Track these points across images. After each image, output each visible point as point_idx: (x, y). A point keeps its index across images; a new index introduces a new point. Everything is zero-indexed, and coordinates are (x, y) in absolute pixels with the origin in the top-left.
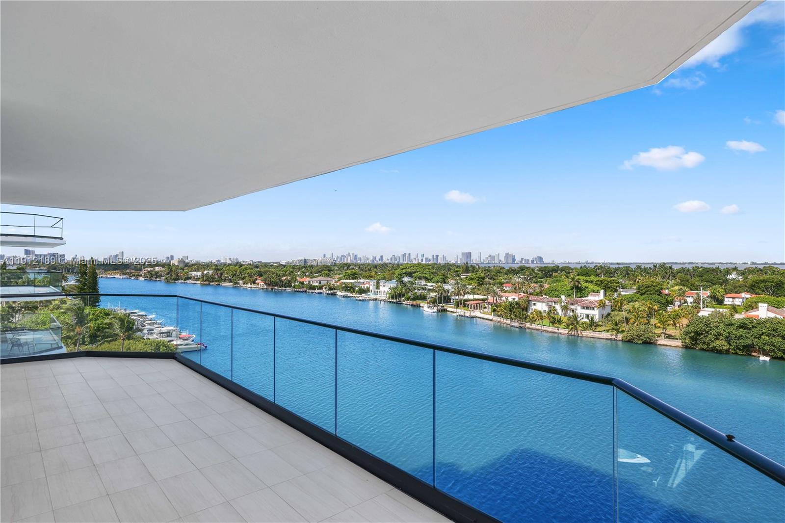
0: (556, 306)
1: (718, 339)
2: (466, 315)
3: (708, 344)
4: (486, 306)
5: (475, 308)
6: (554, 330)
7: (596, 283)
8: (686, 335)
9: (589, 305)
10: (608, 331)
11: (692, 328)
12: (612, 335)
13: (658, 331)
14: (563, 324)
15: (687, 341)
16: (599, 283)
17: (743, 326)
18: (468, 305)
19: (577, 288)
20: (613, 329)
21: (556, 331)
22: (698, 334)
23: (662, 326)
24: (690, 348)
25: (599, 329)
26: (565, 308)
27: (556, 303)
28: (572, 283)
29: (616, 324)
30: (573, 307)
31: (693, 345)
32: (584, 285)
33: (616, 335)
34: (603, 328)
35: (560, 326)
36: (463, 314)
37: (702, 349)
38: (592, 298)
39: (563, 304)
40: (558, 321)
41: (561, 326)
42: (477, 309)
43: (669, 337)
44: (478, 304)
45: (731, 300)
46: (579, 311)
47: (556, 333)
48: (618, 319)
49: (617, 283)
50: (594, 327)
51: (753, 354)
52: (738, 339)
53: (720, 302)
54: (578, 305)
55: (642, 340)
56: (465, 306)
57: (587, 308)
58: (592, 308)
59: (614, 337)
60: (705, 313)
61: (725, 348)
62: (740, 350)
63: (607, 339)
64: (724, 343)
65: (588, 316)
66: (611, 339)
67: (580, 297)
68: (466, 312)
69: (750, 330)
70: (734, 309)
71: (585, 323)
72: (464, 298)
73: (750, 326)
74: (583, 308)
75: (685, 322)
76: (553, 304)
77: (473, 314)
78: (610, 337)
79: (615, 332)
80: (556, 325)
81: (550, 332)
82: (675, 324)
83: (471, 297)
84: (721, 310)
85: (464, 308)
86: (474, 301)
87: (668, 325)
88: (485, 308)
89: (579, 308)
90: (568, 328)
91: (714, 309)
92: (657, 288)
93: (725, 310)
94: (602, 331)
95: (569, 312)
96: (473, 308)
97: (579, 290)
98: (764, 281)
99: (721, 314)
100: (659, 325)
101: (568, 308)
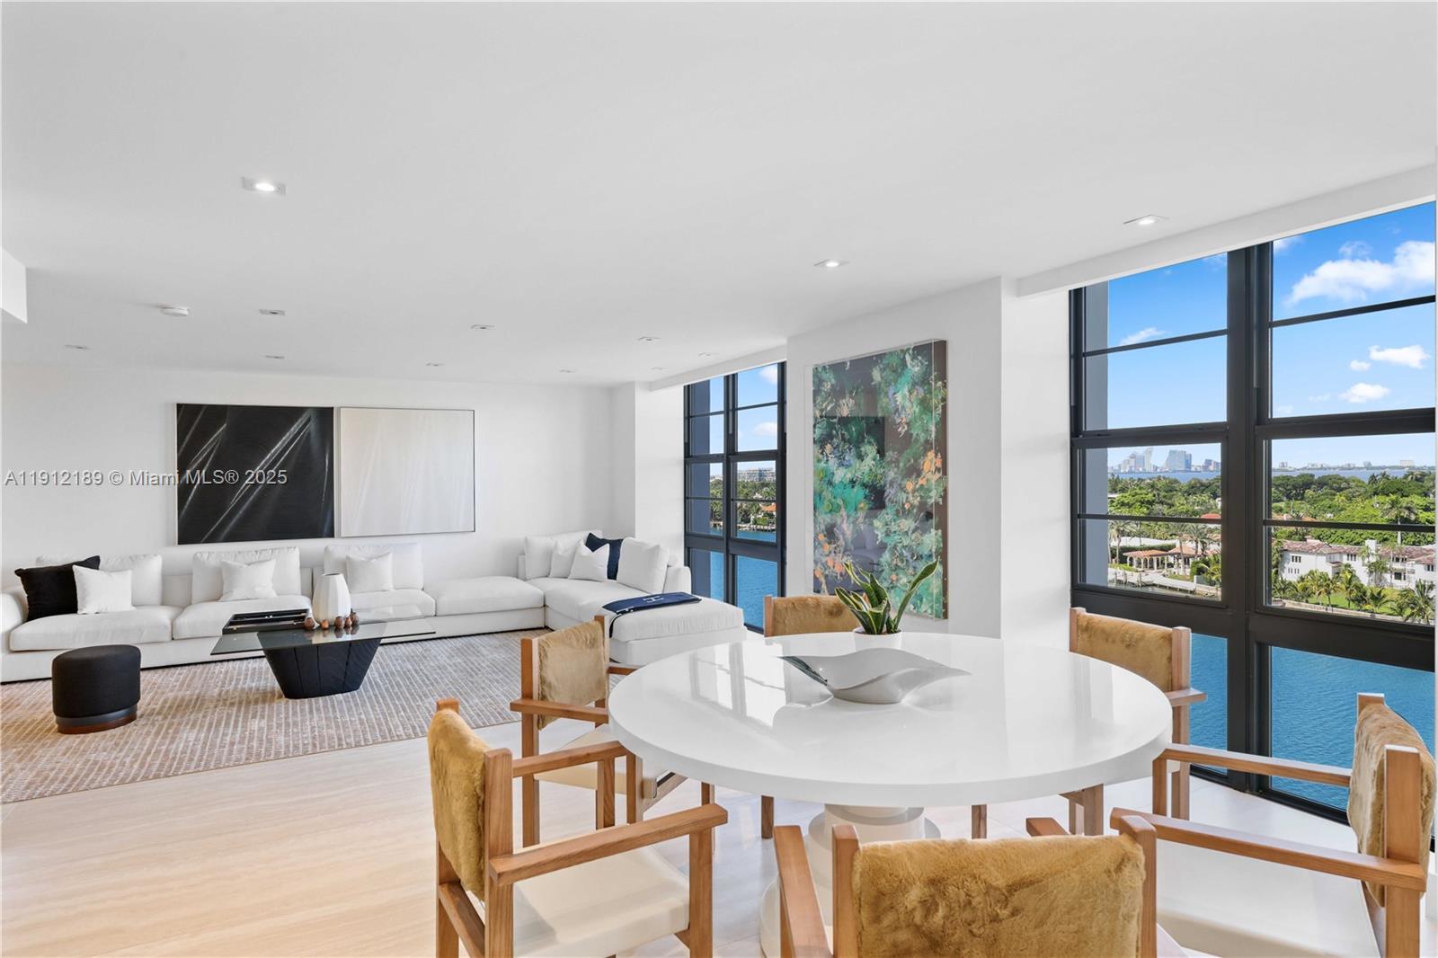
0: (1352, 563)
2: (1129, 580)
4: (1171, 560)
5: (1149, 564)
14: (1389, 605)
18: (1131, 559)
19: (1405, 521)
26: (1377, 569)
27: (1352, 556)
28: (1394, 513)
30: (1398, 566)
32: (1424, 515)
36: (1122, 579)
39: (1373, 559)
40: (1373, 597)
41: (1382, 610)
42: (1152, 567)
44: (1155, 559)
54: (1417, 562)
56: (1123, 560)
67: (1414, 544)
68: (1128, 573)
72: (1121, 545)
74: (1430, 567)
76: (1345, 560)
77: (1146, 579)
80: (1367, 607)
83: (1134, 542)
85: (1123, 565)
86: (1141, 550)
88: (1170, 565)
89: (1421, 568)
95: (1387, 576)
96: (1142, 565)
101: (1386, 570)
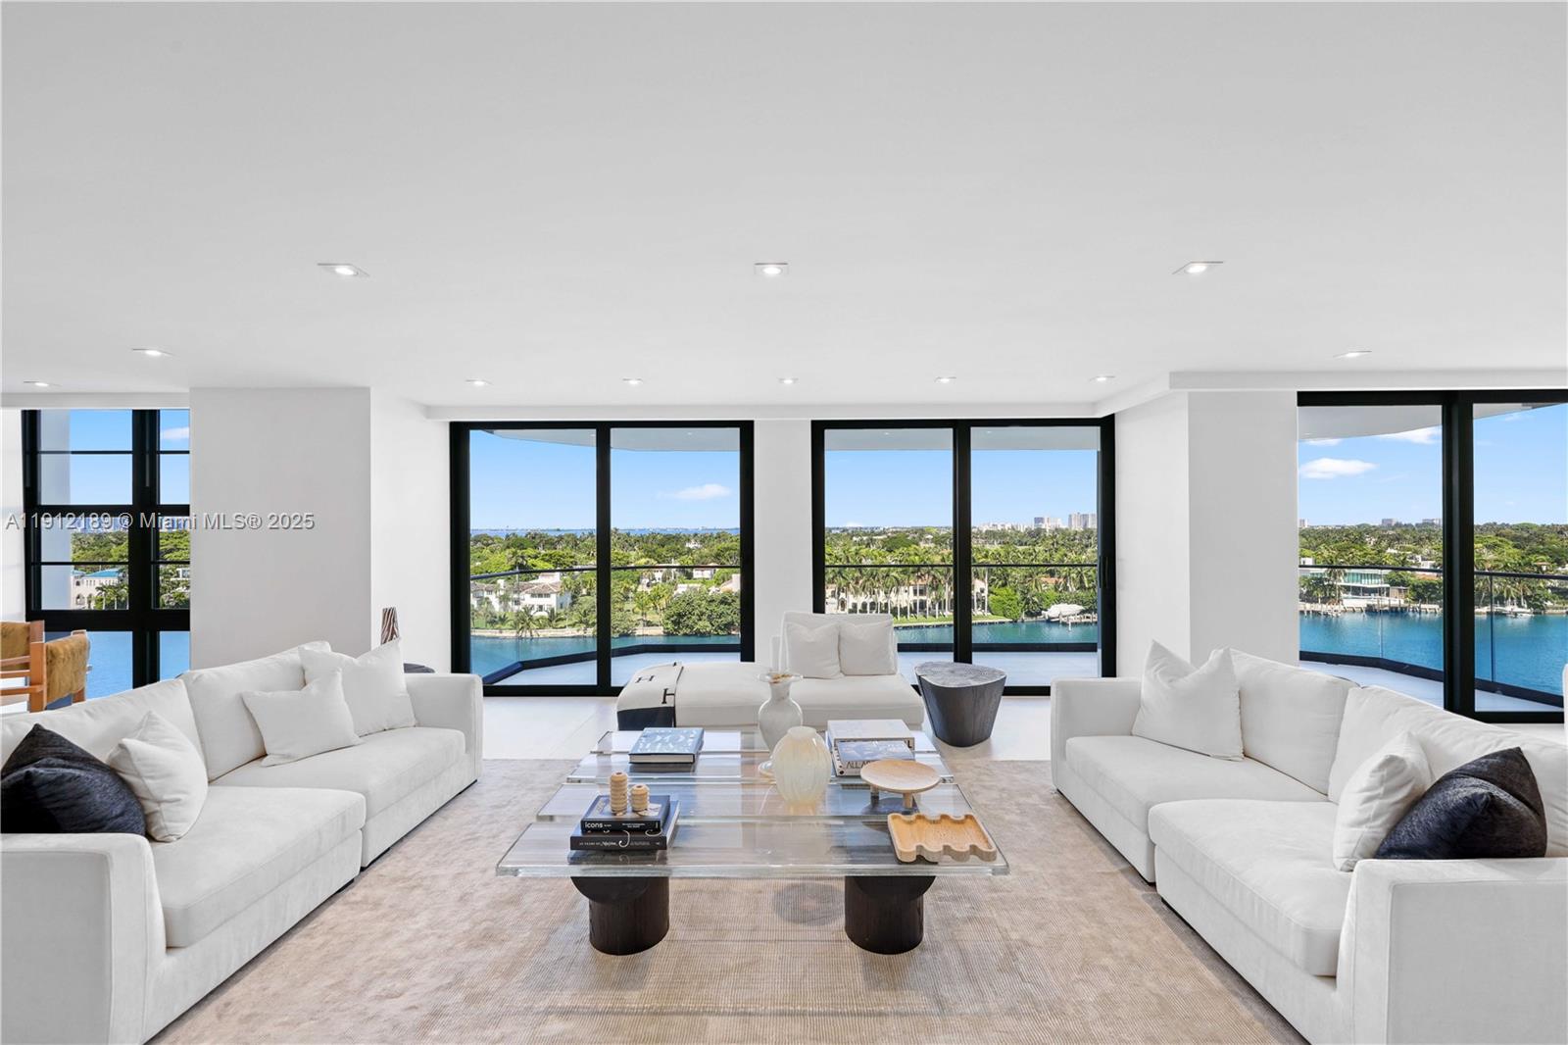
0: (489, 596)
1: (700, 620)
3: (692, 628)
6: (494, 635)
7: (543, 559)
8: (668, 619)
9: (543, 591)
10: (573, 625)
11: (674, 610)
12: (578, 631)
13: (635, 618)
15: (669, 626)
16: (547, 558)
17: (724, 601)
19: (521, 566)
20: (581, 622)
21: (498, 635)
22: (680, 615)
23: (641, 611)
24: (672, 634)
25: (561, 624)
26: (504, 599)
27: (489, 591)
28: (514, 559)
29: (585, 615)
30: (516, 596)
31: (675, 630)
32: (531, 561)
33: (585, 629)
34: (567, 623)
35: (502, 627)
37: (685, 635)
38: (544, 580)
39: (502, 593)
40: (500, 618)
41: (506, 626)
43: (649, 624)
45: (700, 572)
46: (527, 600)
47: (497, 638)
48: (586, 606)
49: (571, 557)
50: (554, 623)
51: (733, 633)
52: (720, 618)
53: (690, 576)
54: (525, 592)
55: (618, 632)
57: (540, 595)
58: (548, 595)
59: (581, 633)
60: (682, 588)
61: (708, 629)
62: (722, 629)
63: (573, 637)
64: (708, 624)
65: (541, 608)
66: (579, 637)
67: (525, 580)
69: (730, 604)
70: (704, 581)
71: (542, 618)
73: (730, 601)
74: (533, 595)
75: (663, 602)
76: (486, 595)
78: (577, 634)
79: (583, 626)
80: (497, 626)
81: (489, 638)
82: (655, 607)
84: (696, 585)
87: (648, 609)
89: (528, 596)
90: (515, 628)
91: (686, 585)
92: (622, 562)
93: (699, 585)
94: (565, 627)
95: (510, 603)
97: (526, 571)
98: (727, 549)
99: (695, 589)
100: (637, 609)
101: (509, 599)
